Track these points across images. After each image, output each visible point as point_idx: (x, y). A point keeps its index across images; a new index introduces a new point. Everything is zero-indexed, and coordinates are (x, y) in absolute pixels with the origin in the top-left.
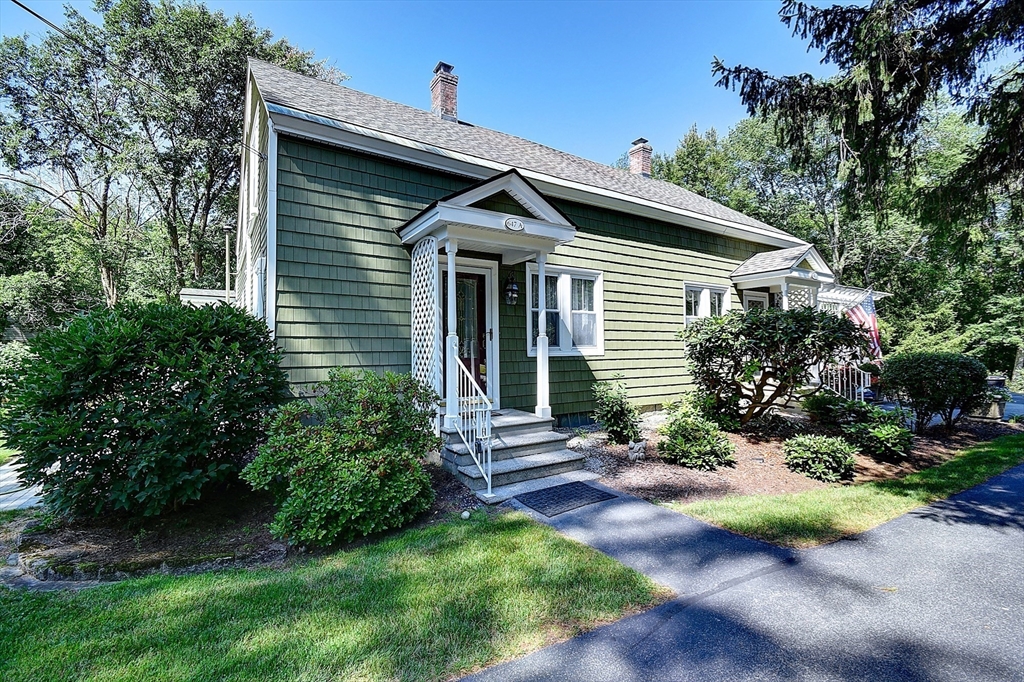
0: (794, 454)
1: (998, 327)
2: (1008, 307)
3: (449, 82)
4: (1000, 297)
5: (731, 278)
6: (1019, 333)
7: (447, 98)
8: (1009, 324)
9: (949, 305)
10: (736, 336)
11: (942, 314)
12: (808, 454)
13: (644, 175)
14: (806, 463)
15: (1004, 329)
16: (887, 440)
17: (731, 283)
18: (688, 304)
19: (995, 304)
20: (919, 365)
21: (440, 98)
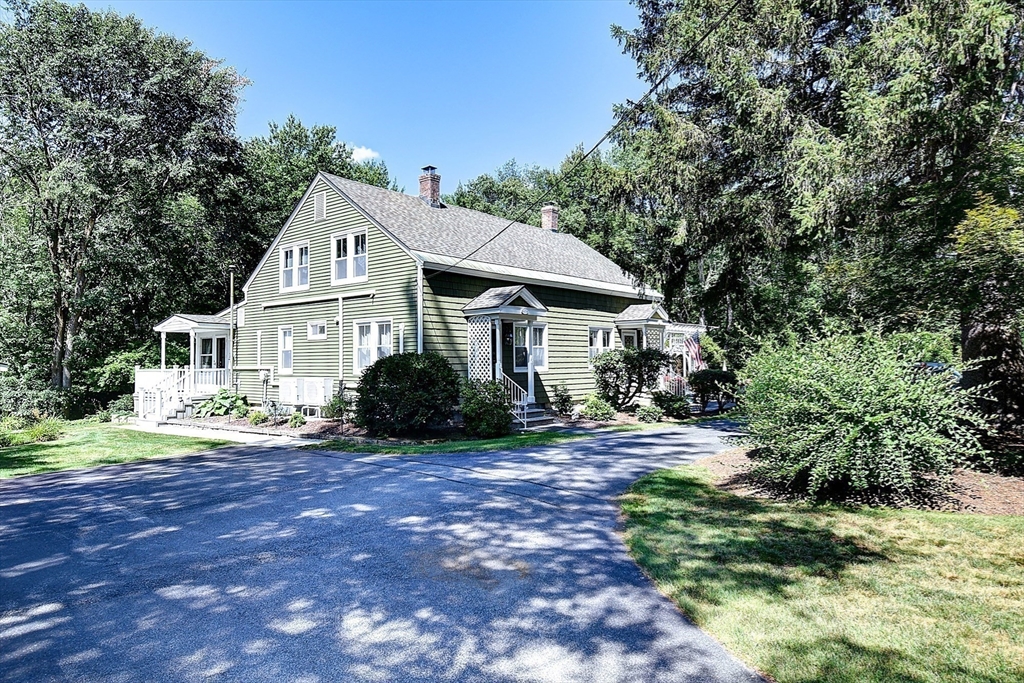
3: (435, 180)
5: (614, 322)
7: (434, 191)
13: (553, 231)
17: (615, 325)
18: (591, 339)
21: (429, 191)
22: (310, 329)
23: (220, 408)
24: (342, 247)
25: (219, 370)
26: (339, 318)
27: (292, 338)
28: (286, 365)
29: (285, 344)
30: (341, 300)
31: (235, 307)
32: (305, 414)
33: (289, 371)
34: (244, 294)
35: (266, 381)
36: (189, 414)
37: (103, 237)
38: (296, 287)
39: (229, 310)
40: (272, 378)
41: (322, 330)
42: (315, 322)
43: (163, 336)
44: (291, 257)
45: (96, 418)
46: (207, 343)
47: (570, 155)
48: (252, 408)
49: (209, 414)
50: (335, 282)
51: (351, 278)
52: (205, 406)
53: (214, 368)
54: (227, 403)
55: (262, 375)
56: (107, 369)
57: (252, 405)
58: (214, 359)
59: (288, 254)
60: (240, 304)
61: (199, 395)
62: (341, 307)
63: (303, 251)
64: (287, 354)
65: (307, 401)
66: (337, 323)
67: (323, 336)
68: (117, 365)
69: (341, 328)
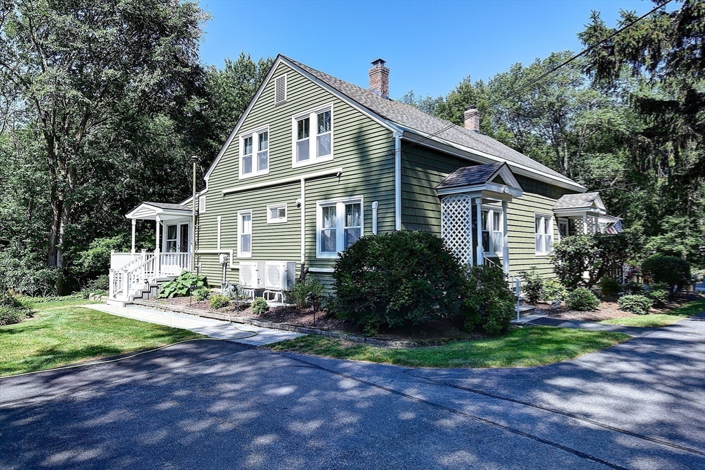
0: (625, 304)
1: (668, 238)
2: (676, 224)
3: (385, 72)
4: (670, 217)
5: (553, 210)
6: (682, 243)
7: (384, 83)
8: (676, 237)
9: (639, 223)
10: (592, 247)
11: (635, 229)
12: (633, 303)
13: (476, 131)
14: (632, 307)
15: (672, 241)
16: (659, 297)
17: (553, 213)
18: (536, 226)
19: (667, 222)
20: (662, 263)
21: (380, 83)
22: (269, 212)
23: (182, 288)
24: (304, 127)
25: (182, 253)
26: (302, 200)
27: (251, 222)
28: (245, 249)
29: (245, 228)
30: (303, 182)
31: (197, 195)
32: (266, 297)
33: (248, 255)
34: (205, 183)
35: (225, 264)
36: (155, 295)
37: (91, 143)
38: (255, 172)
39: (192, 199)
40: (231, 261)
41: (282, 213)
42: (274, 205)
43: (134, 223)
44: (251, 144)
45: (81, 294)
46: (172, 229)
47: (458, 86)
48: (212, 290)
49: (172, 295)
50: (295, 164)
51: (314, 158)
52: (168, 287)
53: (178, 252)
54: (188, 284)
55: (222, 258)
56: (91, 252)
57: (212, 287)
58: (178, 244)
59: (248, 141)
60: (202, 192)
61: (164, 276)
62: (303, 189)
63: (262, 137)
64: (245, 238)
65: (268, 285)
66: (299, 205)
67: (284, 220)
68: (99, 250)
69: (303, 211)
